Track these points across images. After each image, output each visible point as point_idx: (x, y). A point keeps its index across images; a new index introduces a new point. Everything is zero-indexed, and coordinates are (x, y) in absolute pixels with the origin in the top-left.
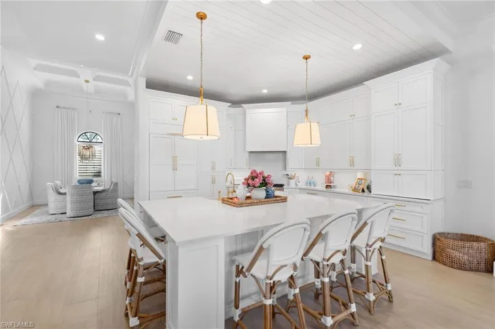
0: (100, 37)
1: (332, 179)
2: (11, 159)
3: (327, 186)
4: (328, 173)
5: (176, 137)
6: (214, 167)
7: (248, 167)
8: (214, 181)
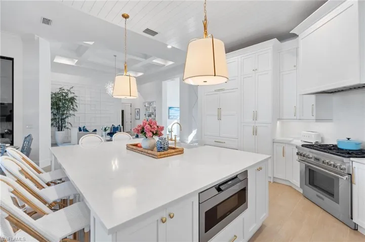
5: (221, 92)
6: (255, 117)
7: (314, 118)
8: (255, 132)
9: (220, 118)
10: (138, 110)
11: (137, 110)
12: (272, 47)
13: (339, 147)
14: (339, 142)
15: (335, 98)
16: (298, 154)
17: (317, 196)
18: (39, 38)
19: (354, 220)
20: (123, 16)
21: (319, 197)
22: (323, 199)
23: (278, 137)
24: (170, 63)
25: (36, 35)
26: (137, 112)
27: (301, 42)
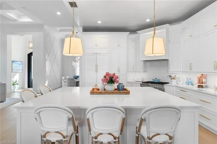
0: (59, 13)
1: (204, 80)
2: (52, 67)
3: (199, 86)
4: (199, 75)
5: (97, 55)
6: (119, 71)
9: (97, 72)
27: (141, 38)
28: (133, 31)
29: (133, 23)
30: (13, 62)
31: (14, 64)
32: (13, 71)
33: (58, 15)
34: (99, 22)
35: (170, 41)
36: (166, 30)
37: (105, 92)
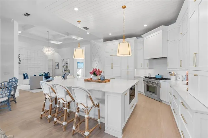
3: (187, 83)
4: (187, 72)
5: (113, 56)
6: (128, 68)
7: (148, 68)
8: (128, 74)
9: (112, 68)
10: (58, 63)
11: (56, 64)
12: (134, 40)
13: (156, 77)
14: (156, 76)
15: (154, 61)
16: (144, 81)
17: (150, 94)
18: (13, 21)
19: (161, 99)
20: (78, 21)
21: (151, 94)
22: (152, 95)
23: (136, 75)
24: (81, 39)
25: (13, 19)
26: (57, 65)
27: (144, 40)
28: (138, 36)
29: (137, 30)
30: (78, 63)
31: (79, 64)
32: (78, 68)
33: (88, 34)
34: (110, 34)
35: (168, 40)
36: (162, 31)
37: (91, 80)
